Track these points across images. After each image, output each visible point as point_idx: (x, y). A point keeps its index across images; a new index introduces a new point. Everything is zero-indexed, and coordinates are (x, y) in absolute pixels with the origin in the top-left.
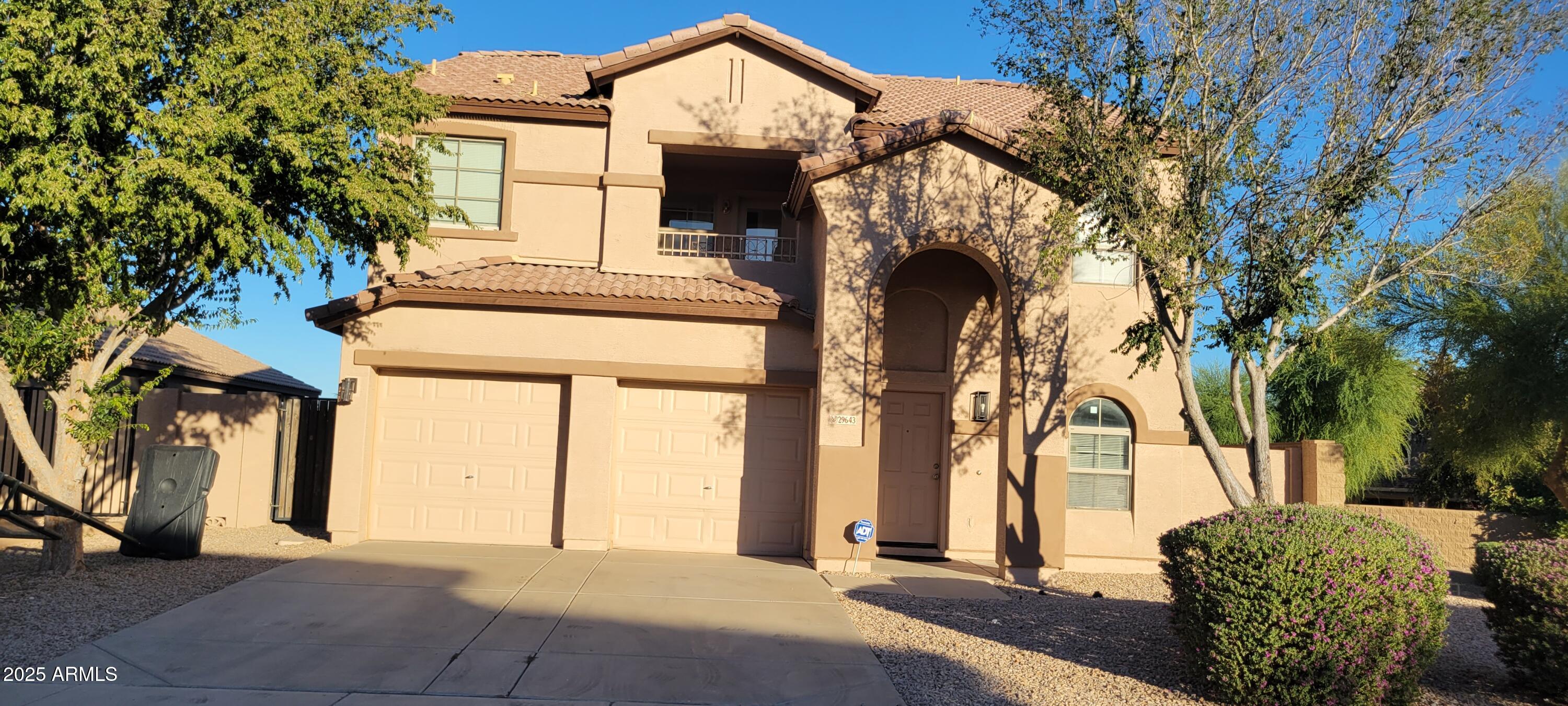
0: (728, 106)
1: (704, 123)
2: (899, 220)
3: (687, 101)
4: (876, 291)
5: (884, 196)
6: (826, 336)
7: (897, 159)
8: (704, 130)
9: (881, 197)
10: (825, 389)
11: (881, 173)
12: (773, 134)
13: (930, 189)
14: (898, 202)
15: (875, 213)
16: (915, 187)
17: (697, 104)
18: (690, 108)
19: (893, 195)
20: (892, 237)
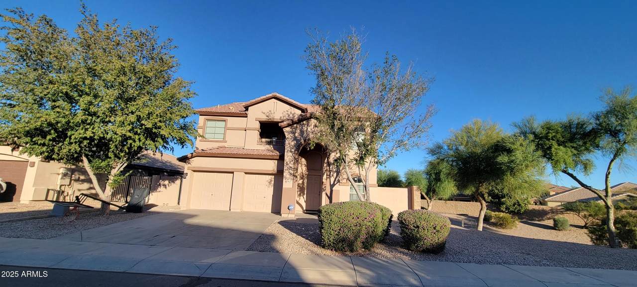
0: (273, 112)
1: (267, 116)
2: (302, 136)
3: (264, 112)
4: (296, 152)
5: (299, 131)
6: (285, 162)
7: (302, 123)
8: (267, 118)
9: (298, 131)
10: (284, 174)
11: (298, 126)
12: (282, 118)
13: (309, 129)
14: (302, 132)
15: (297, 135)
16: (306, 129)
17: (266, 112)
18: (264, 113)
19: (301, 131)
20: (301, 140)
